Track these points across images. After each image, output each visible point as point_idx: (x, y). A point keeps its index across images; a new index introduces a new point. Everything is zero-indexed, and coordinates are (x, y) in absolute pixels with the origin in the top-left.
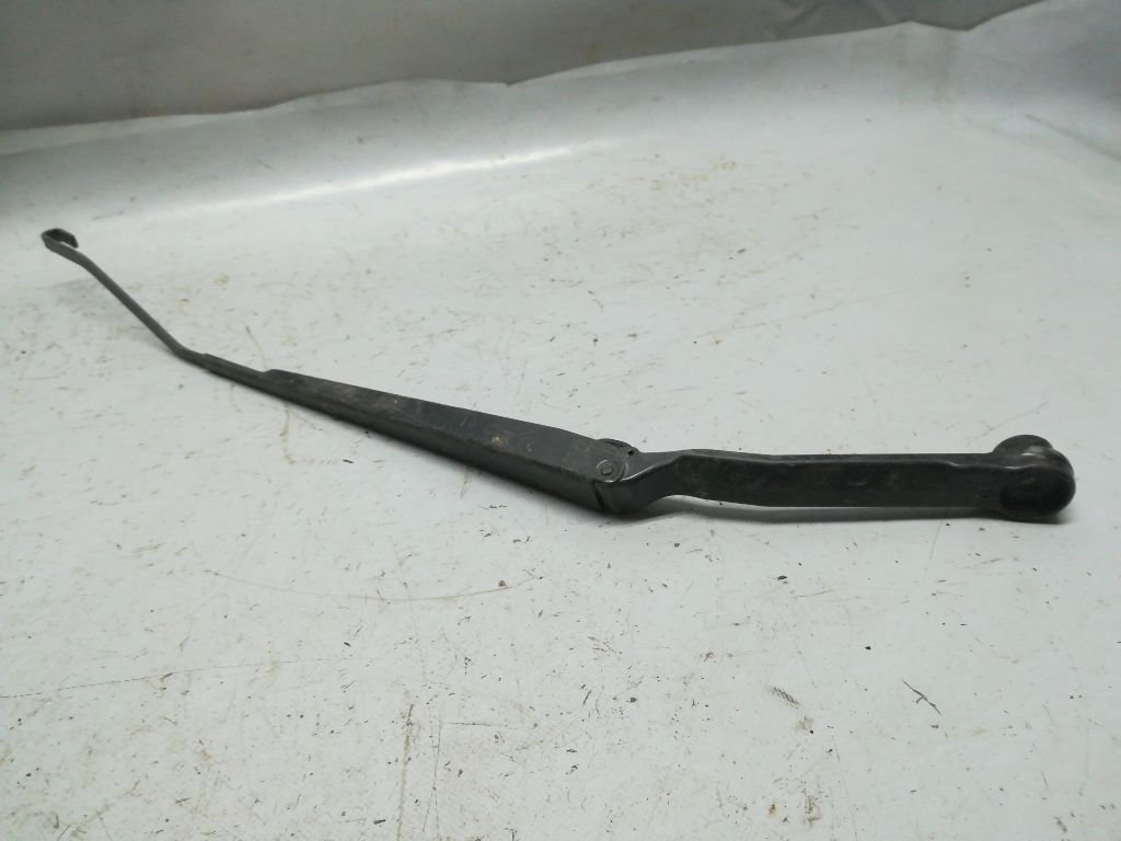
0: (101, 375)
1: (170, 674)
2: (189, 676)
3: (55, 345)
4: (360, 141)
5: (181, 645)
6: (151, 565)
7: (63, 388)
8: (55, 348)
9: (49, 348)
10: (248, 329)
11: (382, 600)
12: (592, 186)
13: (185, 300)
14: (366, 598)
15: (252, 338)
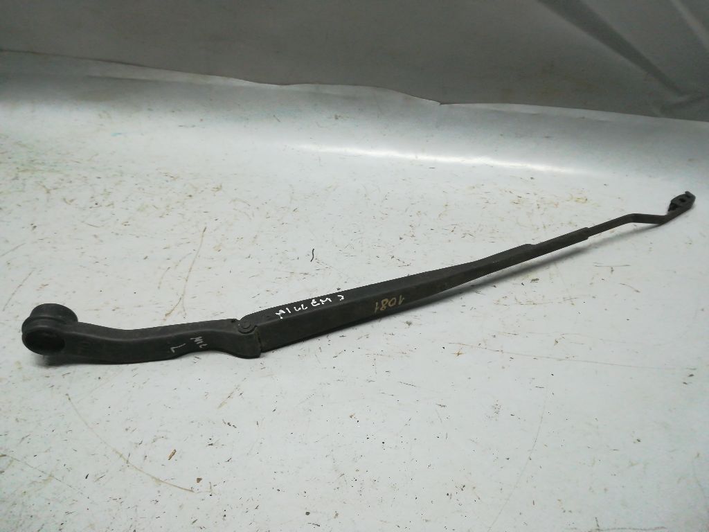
0: (117, 234)
1: (5, 455)
2: (11, 461)
3: (112, 204)
4: (336, 118)
5: (23, 438)
6: (48, 377)
7: (95, 236)
8: (111, 206)
9: (109, 205)
10: (204, 231)
11: (128, 461)
12: (474, 188)
13: (190, 196)
14: (121, 456)
15: (203, 236)
